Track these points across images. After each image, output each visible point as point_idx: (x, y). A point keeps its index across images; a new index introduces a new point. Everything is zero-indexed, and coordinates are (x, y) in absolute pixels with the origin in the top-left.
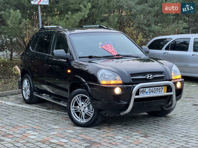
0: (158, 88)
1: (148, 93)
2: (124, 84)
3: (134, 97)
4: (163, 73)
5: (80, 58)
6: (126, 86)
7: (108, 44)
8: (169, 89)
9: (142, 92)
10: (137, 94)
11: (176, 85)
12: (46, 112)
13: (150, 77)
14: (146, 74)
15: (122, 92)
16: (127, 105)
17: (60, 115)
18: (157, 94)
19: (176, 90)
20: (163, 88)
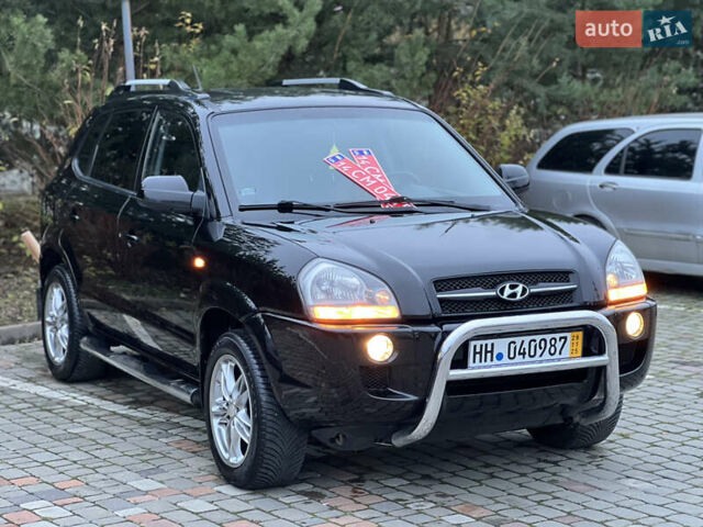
0: (548, 337)
1: (505, 359)
2: (406, 320)
3: (445, 373)
4: (570, 276)
5: (242, 209)
6: (416, 328)
7: (361, 153)
8: (592, 340)
9: (480, 353)
10: (460, 361)
11: (624, 326)
12: (123, 416)
13: (514, 295)
14: (501, 282)
15: (396, 354)
16: (420, 408)
17: (174, 431)
18: (541, 362)
19: (620, 346)
20: (566, 338)
